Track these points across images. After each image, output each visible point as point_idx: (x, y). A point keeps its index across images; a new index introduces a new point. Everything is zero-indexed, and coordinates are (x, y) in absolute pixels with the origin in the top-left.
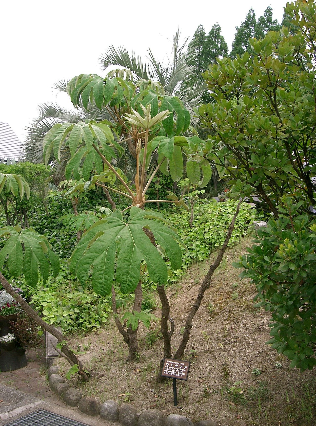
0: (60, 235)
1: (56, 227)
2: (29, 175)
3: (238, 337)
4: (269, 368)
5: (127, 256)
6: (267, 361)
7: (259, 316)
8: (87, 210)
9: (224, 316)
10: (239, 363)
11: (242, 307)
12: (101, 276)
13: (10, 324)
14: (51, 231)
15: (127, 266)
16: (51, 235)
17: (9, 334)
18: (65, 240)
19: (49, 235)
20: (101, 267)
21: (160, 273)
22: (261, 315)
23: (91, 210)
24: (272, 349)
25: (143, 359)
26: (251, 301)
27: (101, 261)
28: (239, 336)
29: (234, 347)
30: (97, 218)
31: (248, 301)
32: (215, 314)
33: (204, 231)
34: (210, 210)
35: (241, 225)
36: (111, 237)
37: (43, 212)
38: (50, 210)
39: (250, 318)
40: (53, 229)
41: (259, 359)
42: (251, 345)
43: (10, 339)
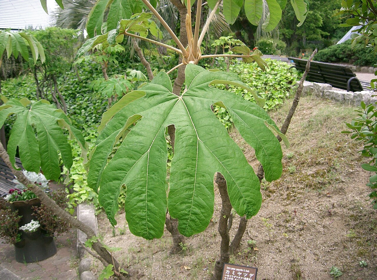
0: (92, 100)
1: (88, 91)
2: (56, 39)
3: (305, 224)
4: (350, 266)
5: (187, 165)
6: (346, 257)
7: (326, 195)
8: (118, 73)
9: (282, 195)
10: (310, 259)
11: (302, 183)
12: (141, 204)
13: (33, 209)
14: (83, 96)
15: (188, 186)
16: (83, 100)
17: (33, 222)
18: (97, 104)
19: (81, 100)
20: (140, 188)
21: (248, 196)
22: (328, 194)
23: (122, 73)
24: (350, 240)
25: (191, 251)
26: (313, 176)
27: (139, 177)
28: (304, 221)
29: (300, 235)
30: (128, 82)
31: (309, 175)
32: (270, 192)
33: (242, 93)
34: (245, 70)
35: (283, 86)
36: (154, 125)
37: (75, 77)
38: (82, 75)
39: (314, 197)
40: (85, 93)
41: (336, 253)
42: (322, 234)
43: (34, 227)
